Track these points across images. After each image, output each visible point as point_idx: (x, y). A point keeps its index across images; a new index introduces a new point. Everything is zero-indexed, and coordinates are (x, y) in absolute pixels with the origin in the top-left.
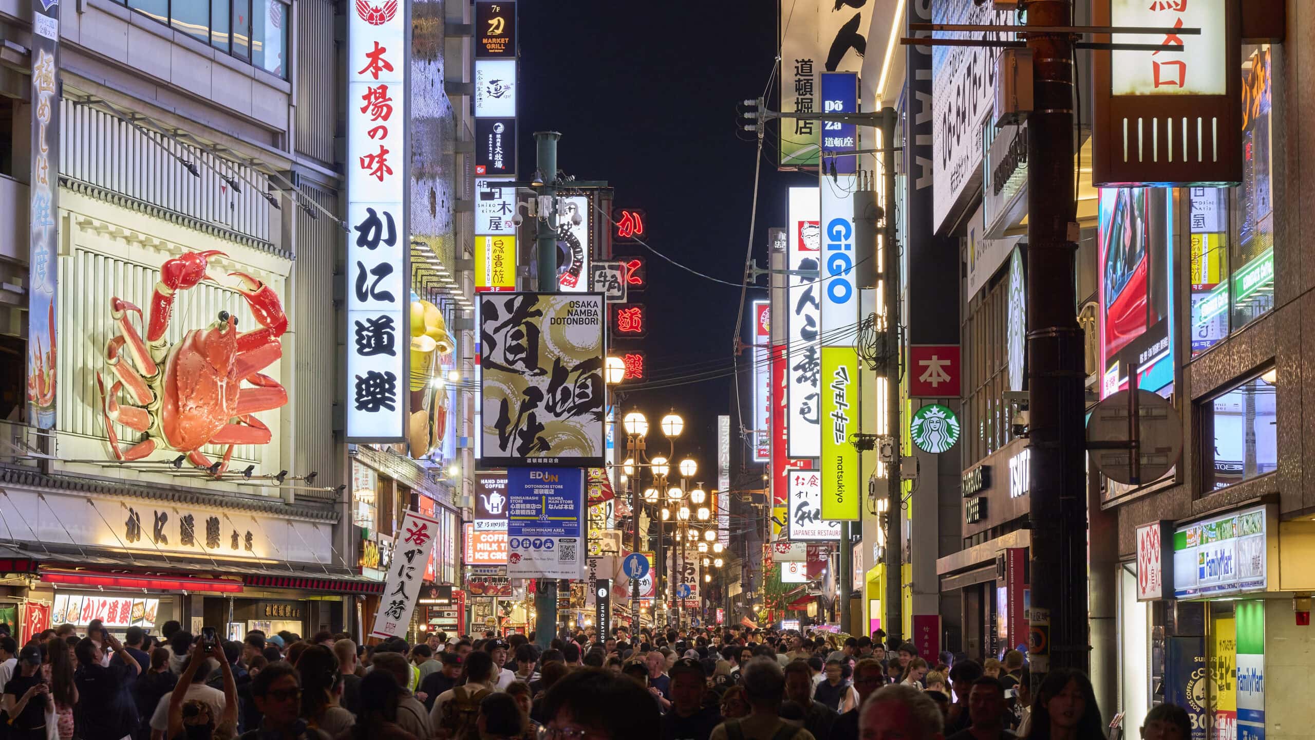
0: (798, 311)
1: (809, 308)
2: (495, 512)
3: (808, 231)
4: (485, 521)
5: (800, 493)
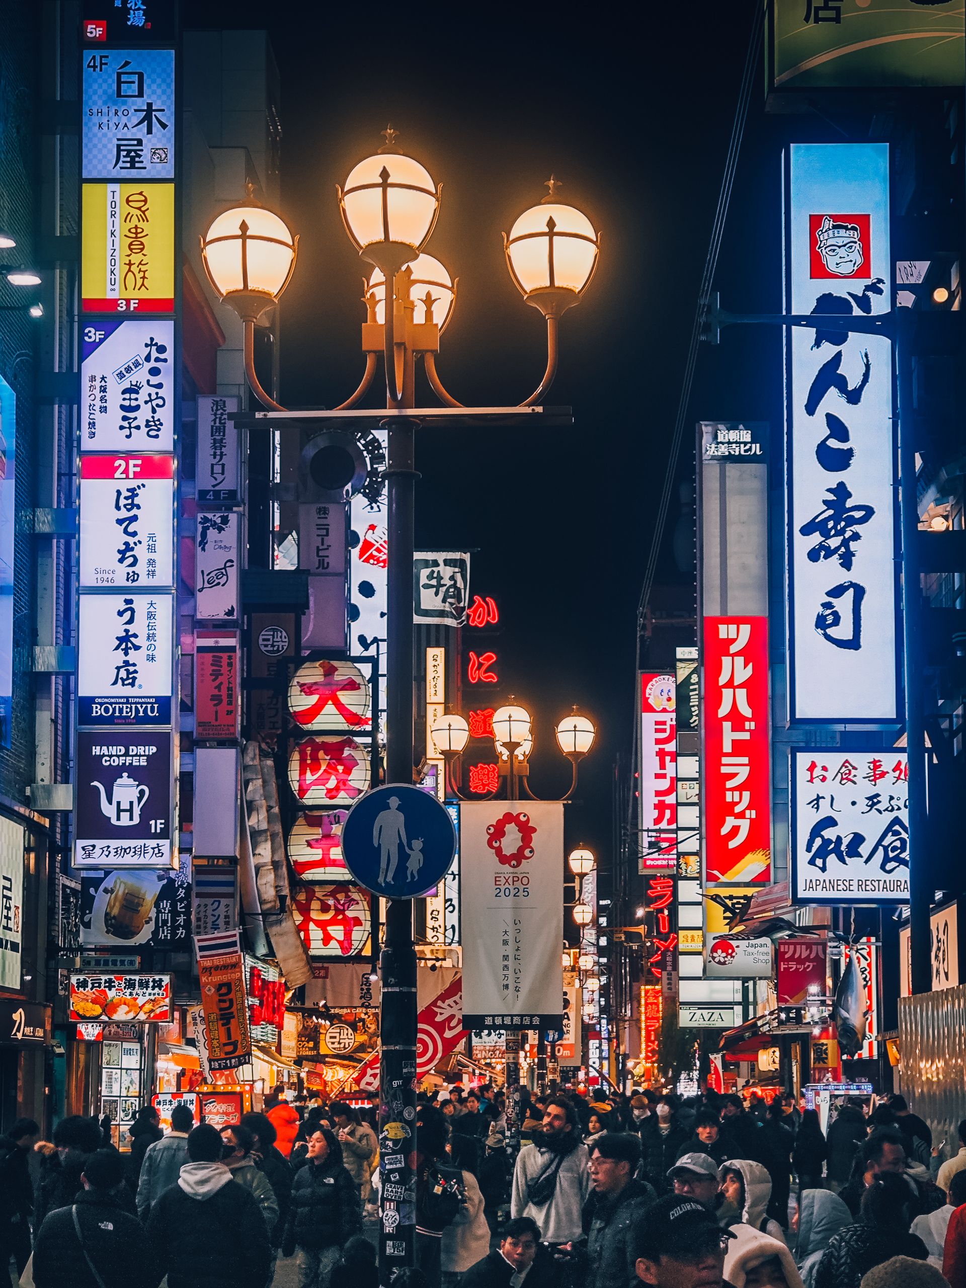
0: (811, 408)
1: (832, 401)
2: (125, 821)
3: (829, 237)
4: (100, 843)
5: (818, 798)
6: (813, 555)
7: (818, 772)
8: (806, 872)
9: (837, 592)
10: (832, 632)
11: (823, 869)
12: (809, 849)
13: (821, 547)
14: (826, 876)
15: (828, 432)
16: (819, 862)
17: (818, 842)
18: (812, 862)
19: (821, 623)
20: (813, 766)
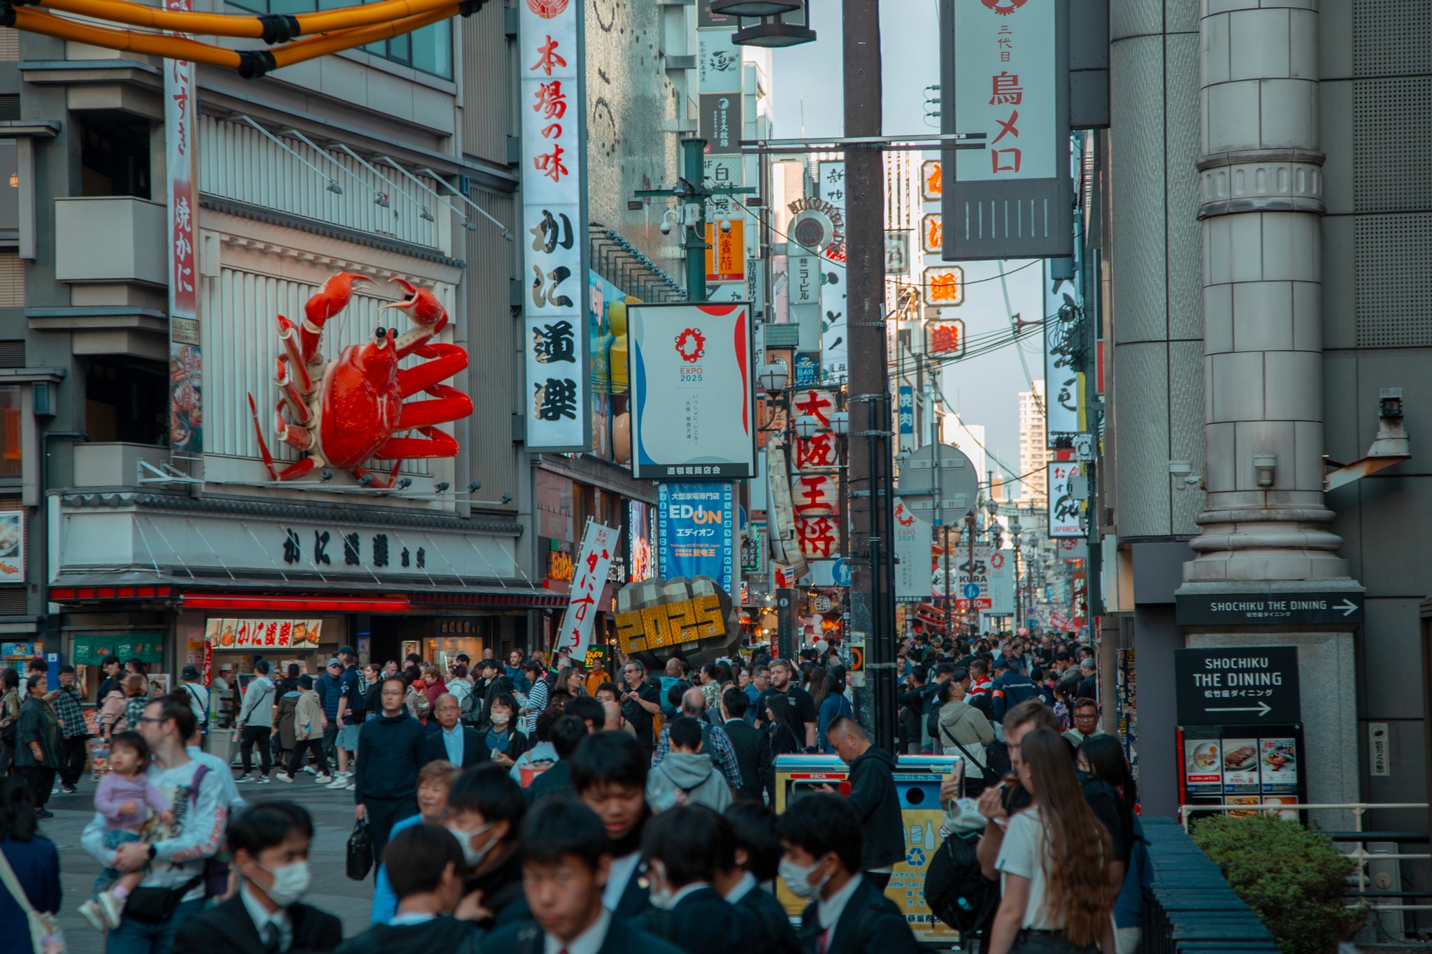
5: (1060, 486)
6: (1057, 365)
7: (1060, 473)
8: (1055, 523)
9: (1069, 383)
10: (1066, 403)
11: (1063, 521)
12: (1056, 511)
13: (1061, 360)
14: (1065, 525)
15: (1063, 302)
16: (1061, 517)
17: (1060, 508)
18: (1057, 518)
19: (1061, 398)
20: (1057, 471)
